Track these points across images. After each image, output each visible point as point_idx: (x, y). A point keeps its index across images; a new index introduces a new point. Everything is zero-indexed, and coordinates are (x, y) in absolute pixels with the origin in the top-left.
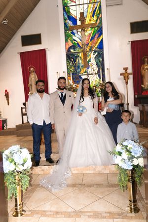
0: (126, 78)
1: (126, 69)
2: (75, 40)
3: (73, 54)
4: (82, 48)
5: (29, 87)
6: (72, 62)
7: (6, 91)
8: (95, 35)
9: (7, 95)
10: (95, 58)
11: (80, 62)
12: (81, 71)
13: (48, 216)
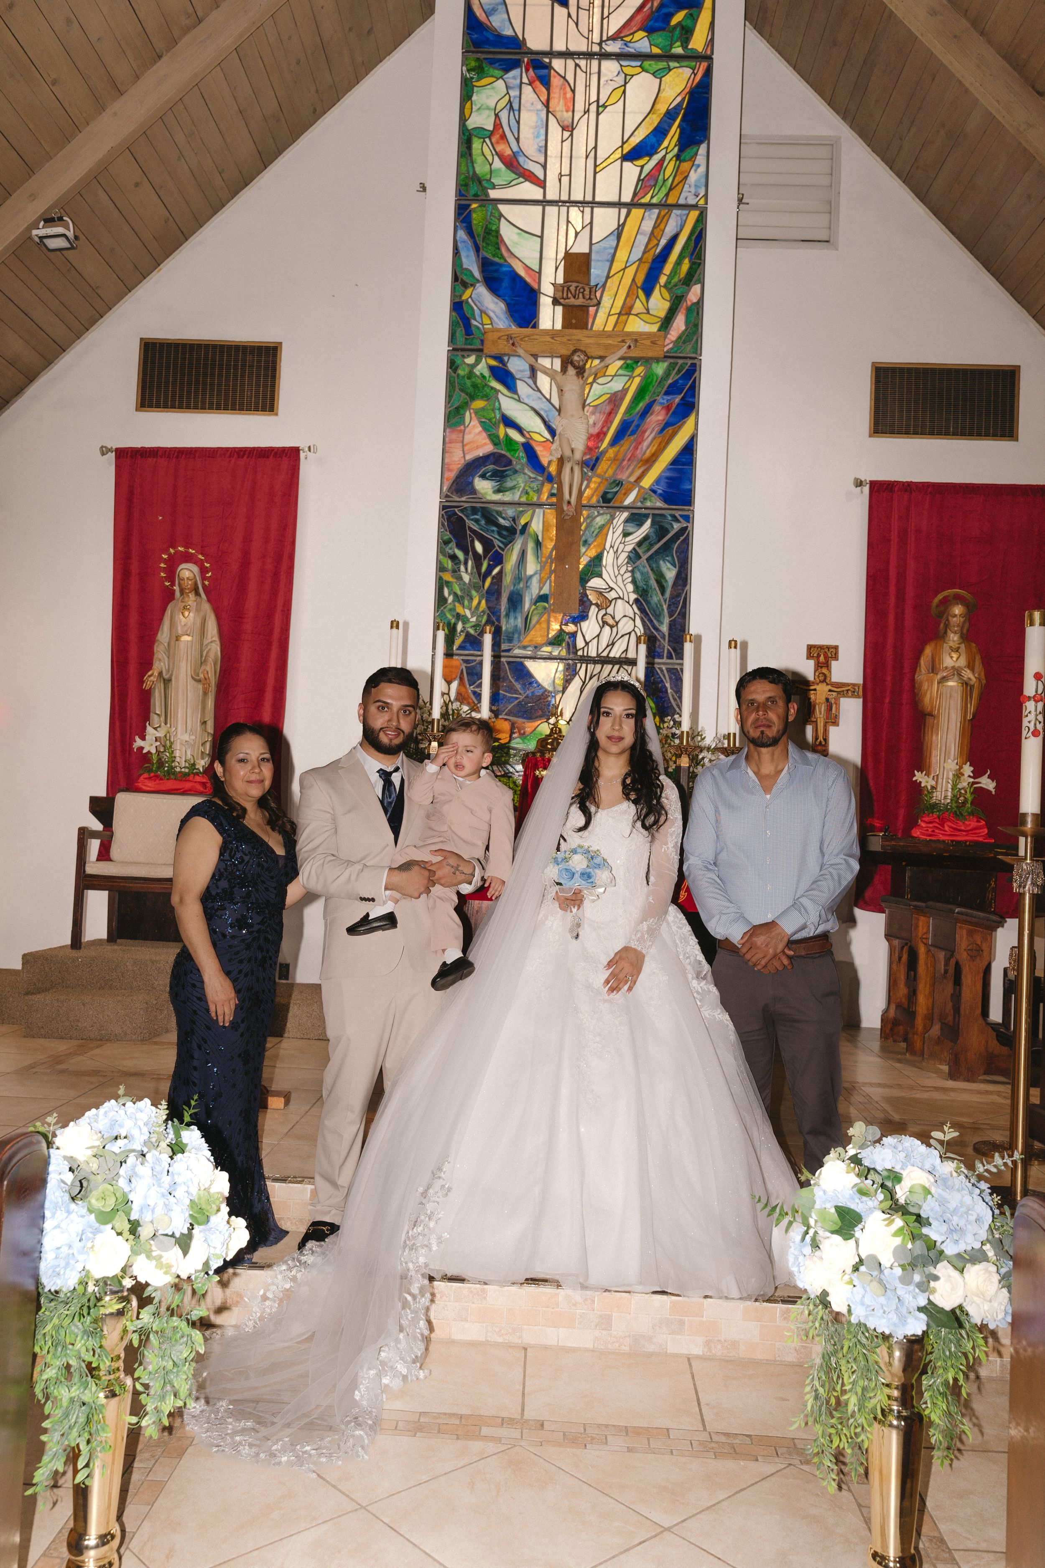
0: (821, 710)
1: (821, 655)
2: (510, 423)
3: (487, 511)
4: (550, 479)
6: (478, 559)
8: (647, 410)
10: (634, 556)
12: (527, 629)
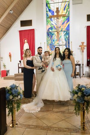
0: (83, 48)
1: (83, 43)
2: (52, 24)
3: (51, 33)
5: (23, 52)
6: (50, 37)
7: (10, 53)
8: (65, 22)
9: (10, 56)
10: (64, 35)
11: (55, 37)
12: (55, 43)
13: (31, 128)
